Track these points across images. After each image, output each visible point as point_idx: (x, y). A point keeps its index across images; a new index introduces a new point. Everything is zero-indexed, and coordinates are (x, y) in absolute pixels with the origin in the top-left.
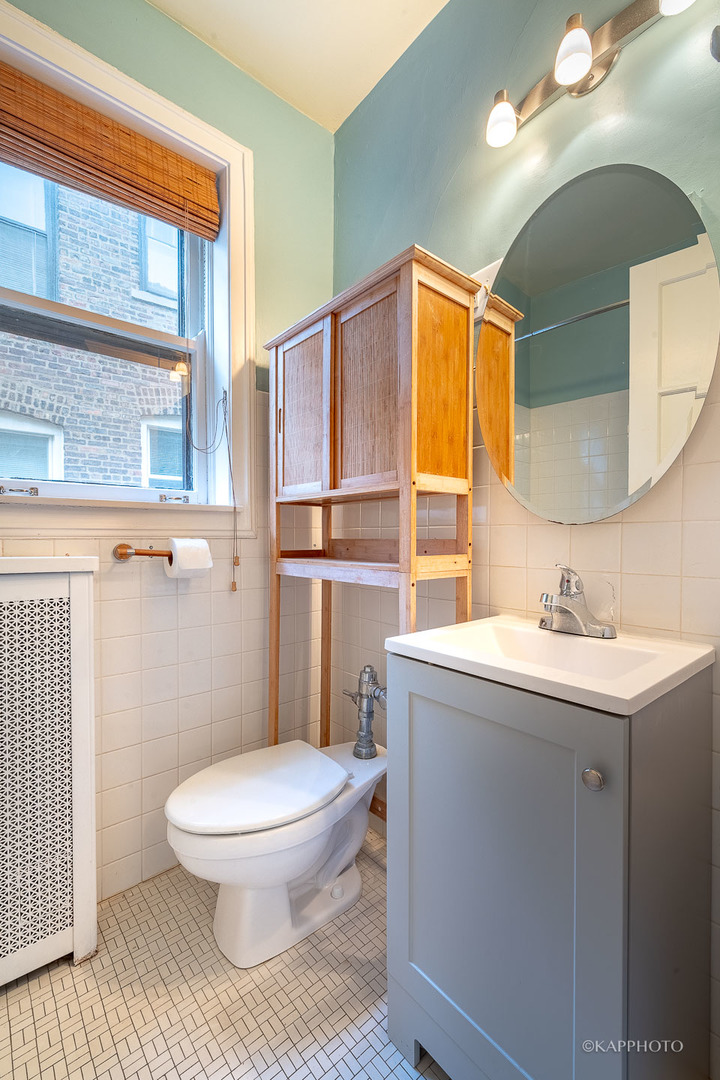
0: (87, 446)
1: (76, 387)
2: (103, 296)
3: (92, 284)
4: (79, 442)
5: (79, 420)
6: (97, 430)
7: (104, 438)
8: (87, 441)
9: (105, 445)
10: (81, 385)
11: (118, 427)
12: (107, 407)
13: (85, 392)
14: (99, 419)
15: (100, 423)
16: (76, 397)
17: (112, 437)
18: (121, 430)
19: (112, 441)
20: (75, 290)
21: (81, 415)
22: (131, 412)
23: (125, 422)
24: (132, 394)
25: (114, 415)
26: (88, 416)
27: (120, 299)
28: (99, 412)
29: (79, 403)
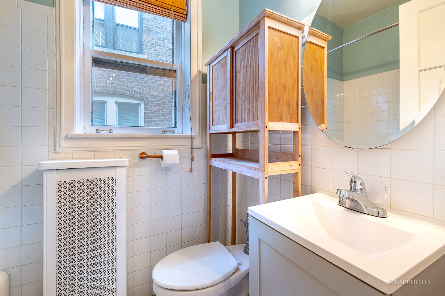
0: (152, 107)
1: (149, 85)
2: (158, 50)
3: (155, 46)
4: (150, 106)
5: (150, 97)
6: (156, 101)
7: (159, 104)
8: (153, 105)
9: (159, 106)
10: (151, 84)
11: (164, 99)
12: (160, 92)
13: (152, 86)
14: (157, 96)
15: (157, 98)
16: (149, 88)
17: (161, 103)
18: (165, 100)
19: (161, 105)
20: (148, 48)
21: (150, 95)
22: (169, 93)
23: (166, 97)
24: (169, 86)
25: (163, 95)
26: (153, 95)
27: (165, 50)
28: (157, 94)
29: (150, 91)
